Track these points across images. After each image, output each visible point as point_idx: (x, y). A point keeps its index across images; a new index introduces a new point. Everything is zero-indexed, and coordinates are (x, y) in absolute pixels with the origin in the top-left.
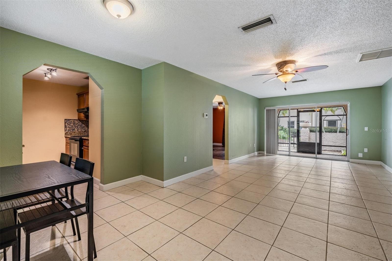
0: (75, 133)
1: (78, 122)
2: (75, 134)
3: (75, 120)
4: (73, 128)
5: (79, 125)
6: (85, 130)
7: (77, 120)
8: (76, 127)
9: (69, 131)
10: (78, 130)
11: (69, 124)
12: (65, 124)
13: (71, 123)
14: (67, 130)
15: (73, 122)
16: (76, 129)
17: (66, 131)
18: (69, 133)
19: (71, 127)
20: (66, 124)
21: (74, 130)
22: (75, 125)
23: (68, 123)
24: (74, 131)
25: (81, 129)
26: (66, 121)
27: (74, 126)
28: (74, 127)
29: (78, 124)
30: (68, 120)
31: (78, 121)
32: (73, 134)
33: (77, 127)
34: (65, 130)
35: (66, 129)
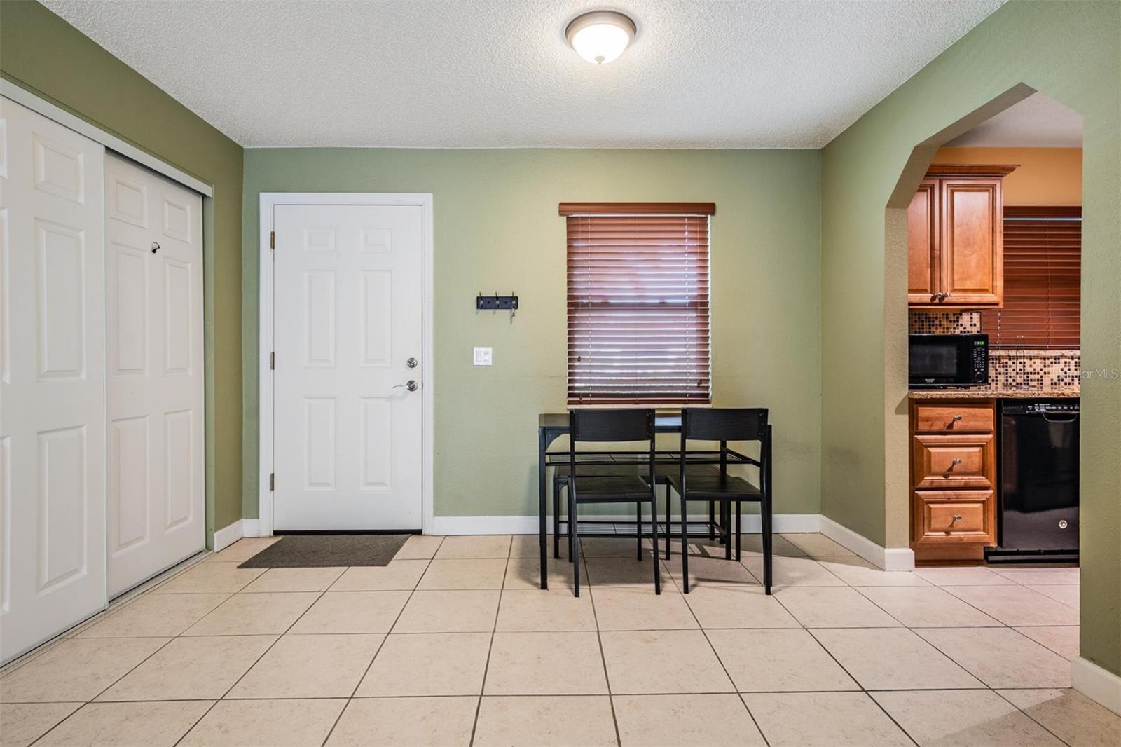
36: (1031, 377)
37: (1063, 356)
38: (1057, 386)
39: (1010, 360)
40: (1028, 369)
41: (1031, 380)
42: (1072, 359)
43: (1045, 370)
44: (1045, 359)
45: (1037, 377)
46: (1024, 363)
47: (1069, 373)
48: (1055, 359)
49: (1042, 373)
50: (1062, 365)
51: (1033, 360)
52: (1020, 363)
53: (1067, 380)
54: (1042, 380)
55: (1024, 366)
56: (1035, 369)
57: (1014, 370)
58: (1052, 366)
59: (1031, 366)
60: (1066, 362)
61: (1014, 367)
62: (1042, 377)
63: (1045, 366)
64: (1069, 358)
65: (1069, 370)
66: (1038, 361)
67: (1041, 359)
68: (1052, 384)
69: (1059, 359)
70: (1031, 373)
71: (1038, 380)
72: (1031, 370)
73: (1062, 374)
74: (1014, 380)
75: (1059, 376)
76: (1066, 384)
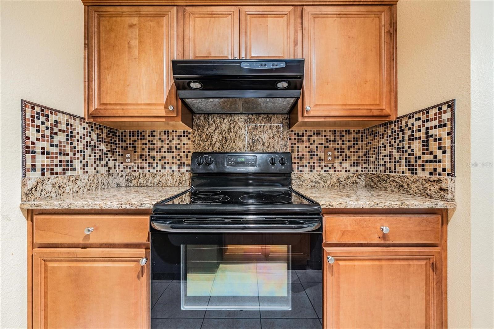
0: (79, 182)
1: (84, 131)
2: (76, 189)
3: (74, 117)
4: (67, 158)
5: (88, 144)
6: (106, 168)
7: (82, 119)
8: (78, 155)
9: (48, 174)
10: (86, 169)
11: (47, 133)
12: (24, 133)
14: (39, 167)
15: (63, 127)
16: (76, 164)
17: (30, 175)
20: (32, 134)
21: (69, 166)
22: (75, 143)
23: (43, 127)
24: (69, 173)
25: (95, 165)
26: (28, 116)
27: (68, 149)
28: (71, 154)
29: (84, 142)
30: (42, 108)
31: (86, 126)
32: (68, 189)
34: (25, 171)
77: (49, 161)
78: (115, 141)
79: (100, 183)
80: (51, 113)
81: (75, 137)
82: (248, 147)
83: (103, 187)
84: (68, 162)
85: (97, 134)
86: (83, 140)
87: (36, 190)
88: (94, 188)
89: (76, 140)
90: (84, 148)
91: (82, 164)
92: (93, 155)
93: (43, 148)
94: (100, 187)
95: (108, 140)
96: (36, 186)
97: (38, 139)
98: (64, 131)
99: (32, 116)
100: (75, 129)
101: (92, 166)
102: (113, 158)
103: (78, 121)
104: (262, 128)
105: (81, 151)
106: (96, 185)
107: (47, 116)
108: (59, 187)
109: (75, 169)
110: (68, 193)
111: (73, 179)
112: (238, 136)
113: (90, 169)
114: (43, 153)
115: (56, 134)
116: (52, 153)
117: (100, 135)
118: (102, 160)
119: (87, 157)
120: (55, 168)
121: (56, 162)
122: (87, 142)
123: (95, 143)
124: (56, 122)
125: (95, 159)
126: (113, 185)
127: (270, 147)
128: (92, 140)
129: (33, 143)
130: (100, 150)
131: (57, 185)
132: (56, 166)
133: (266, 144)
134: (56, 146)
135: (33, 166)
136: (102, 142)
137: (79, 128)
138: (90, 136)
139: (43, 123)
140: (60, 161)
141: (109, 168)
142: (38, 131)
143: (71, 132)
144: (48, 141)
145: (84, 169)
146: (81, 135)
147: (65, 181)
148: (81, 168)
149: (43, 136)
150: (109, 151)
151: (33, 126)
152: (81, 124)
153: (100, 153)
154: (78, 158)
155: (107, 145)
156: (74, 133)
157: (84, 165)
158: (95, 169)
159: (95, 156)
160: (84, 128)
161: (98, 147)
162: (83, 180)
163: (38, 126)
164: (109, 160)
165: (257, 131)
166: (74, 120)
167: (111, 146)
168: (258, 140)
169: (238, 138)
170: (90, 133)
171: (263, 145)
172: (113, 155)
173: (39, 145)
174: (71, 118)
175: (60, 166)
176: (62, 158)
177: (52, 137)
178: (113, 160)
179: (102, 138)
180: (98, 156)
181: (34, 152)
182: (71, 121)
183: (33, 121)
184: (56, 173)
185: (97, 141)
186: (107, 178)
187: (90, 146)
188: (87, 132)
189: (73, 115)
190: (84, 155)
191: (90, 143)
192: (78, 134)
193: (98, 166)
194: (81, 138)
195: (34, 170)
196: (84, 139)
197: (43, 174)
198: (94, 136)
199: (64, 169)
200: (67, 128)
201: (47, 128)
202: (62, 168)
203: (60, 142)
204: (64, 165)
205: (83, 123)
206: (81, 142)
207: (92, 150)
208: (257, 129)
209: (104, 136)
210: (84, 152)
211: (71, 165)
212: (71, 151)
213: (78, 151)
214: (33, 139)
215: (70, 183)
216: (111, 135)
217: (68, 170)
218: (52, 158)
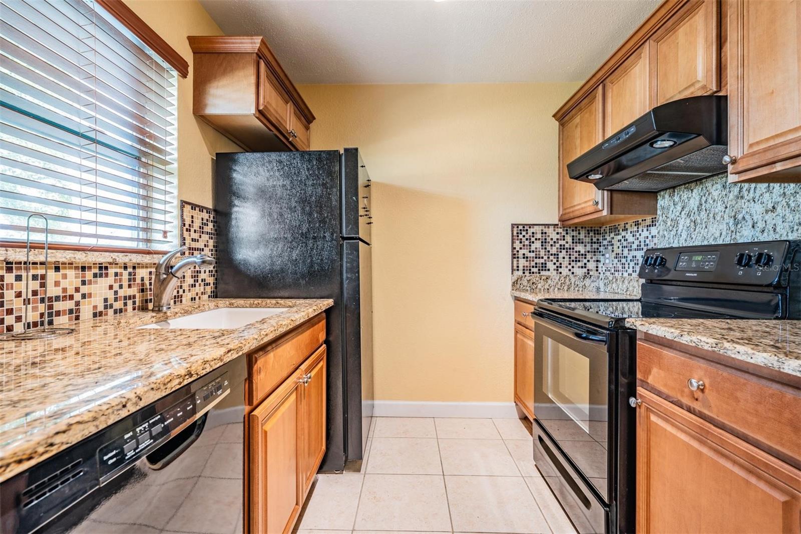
0: (549, 281)
1: (558, 236)
2: (547, 287)
3: (548, 225)
5: (562, 247)
6: (585, 270)
7: (555, 225)
8: (552, 258)
9: (527, 273)
10: (560, 270)
11: (527, 243)
12: (512, 245)
13: (533, 239)
14: (521, 268)
15: (539, 236)
16: (550, 265)
17: (516, 273)
18: (525, 282)
19: (533, 255)
20: (517, 245)
21: (544, 267)
22: (549, 248)
23: (524, 239)
24: (543, 273)
25: (570, 267)
26: (515, 234)
27: (542, 253)
28: (545, 258)
29: (558, 245)
30: (524, 226)
31: (560, 230)
32: (539, 286)
33: (556, 255)
34: (513, 270)
35: (515, 263)
36: (58, 306)
37: (114, 263)
38: (104, 317)
39: (9, 270)
40: (52, 291)
41: (58, 314)
42: (125, 268)
43: (84, 289)
44: (83, 268)
45: (70, 304)
46: (43, 277)
47: (121, 293)
48: (101, 268)
49: (78, 297)
50: (110, 280)
51: (62, 272)
52: (35, 277)
53: (118, 305)
54: (78, 311)
55: (43, 285)
56: (65, 290)
57: (19, 295)
58: (96, 282)
59: (57, 284)
60: (116, 274)
61: (21, 286)
62: (78, 304)
63: (84, 283)
64: (120, 267)
65: (121, 287)
66: (71, 273)
67: (77, 268)
68: (95, 315)
69: (106, 268)
70: (57, 298)
71: (71, 311)
72: (57, 291)
73: (110, 295)
74: (19, 319)
75: (106, 300)
76: (115, 312)
77: (527, 264)
78: (598, 240)
79: (573, 284)
80: (530, 228)
81: (549, 242)
82: (727, 234)
83: (577, 289)
84: (542, 264)
85: (573, 236)
86: (556, 244)
87: (517, 283)
88: (566, 288)
89: (550, 245)
90: (557, 251)
91: (555, 266)
92: (567, 257)
93: (524, 254)
94: (572, 288)
95: (588, 240)
96: (517, 281)
97: (521, 248)
98: (539, 239)
99: (518, 233)
100: (549, 236)
101: (567, 267)
102: (593, 259)
103: (552, 228)
104: (751, 195)
105: (555, 255)
106: (568, 286)
107: (527, 230)
108: (533, 283)
109: (549, 270)
110: (540, 289)
111: (545, 278)
112: (711, 215)
113: (565, 271)
114: (524, 258)
115: (533, 242)
116: (530, 257)
117: (576, 236)
118: (579, 261)
119: (561, 260)
120: (532, 269)
121: (533, 264)
122: (561, 245)
123: (570, 245)
124: (533, 233)
125: (570, 261)
126: (590, 288)
127: (766, 230)
128: (567, 243)
129: (518, 251)
130: (576, 252)
131: (531, 282)
132: (533, 267)
133: (759, 224)
134: (533, 252)
135: (518, 267)
136: (579, 243)
137: (552, 234)
138: (564, 240)
139: (524, 236)
140: (536, 264)
141: (588, 270)
142: (521, 242)
143: (546, 239)
144: (527, 249)
145: (557, 270)
146: (555, 240)
147: (537, 279)
148: (554, 270)
149: (524, 245)
150: (588, 252)
151: (518, 239)
152: (554, 230)
153: (576, 255)
154: (552, 261)
155: (585, 246)
156: (548, 239)
157: (557, 267)
158: (570, 270)
159: (570, 258)
160: (558, 233)
161: (573, 249)
162: (553, 280)
163: (521, 239)
164: (588, 261)
165: (743, 201)
166: (548, 228)
167: (592, 246)
168: (744, 218)
169: (712, 220)
170: (564, 236)
171: (753, 227)
172: (595, 255)
173: (521, 252)
174: (545, 228)
175: (536, 267)
176: (537, 261)
177: (530, 245)
178: (594, 261)
179: (579, 239)
180: (573, 258)
181: (518, 258)
182: (546, 230)
183: (518, 236)
184: (533, 273)
185: (573, 243)
186: (582, 280)
187: (564, 249)
188: (561, 236)
189: (546, 225)
190: (558, 258)
191: (564, 245)
192: (552, 239)
193: (573, 267)
194: (555, 242)
195: (518, 270)
196: (558, 243)
197: (524, 273)
198: (569, 239)
199: (539, 270)
200: (542, 236)
201: (527, 239)
202: (537, 269)
203: (536, 248)
204: (539, 267)
205: (556, 229)
206: (555, 246)
207: (567, 252)
208: (742, 197)
209: (582, 236)
210: (558, 255)
211: (546, 267)
212: (545, 255)
213: (552, 255)
214: (518, 248)
215: (542, 281)
216: (592, 234)
217: (542, 270)
218: (530, 261)
